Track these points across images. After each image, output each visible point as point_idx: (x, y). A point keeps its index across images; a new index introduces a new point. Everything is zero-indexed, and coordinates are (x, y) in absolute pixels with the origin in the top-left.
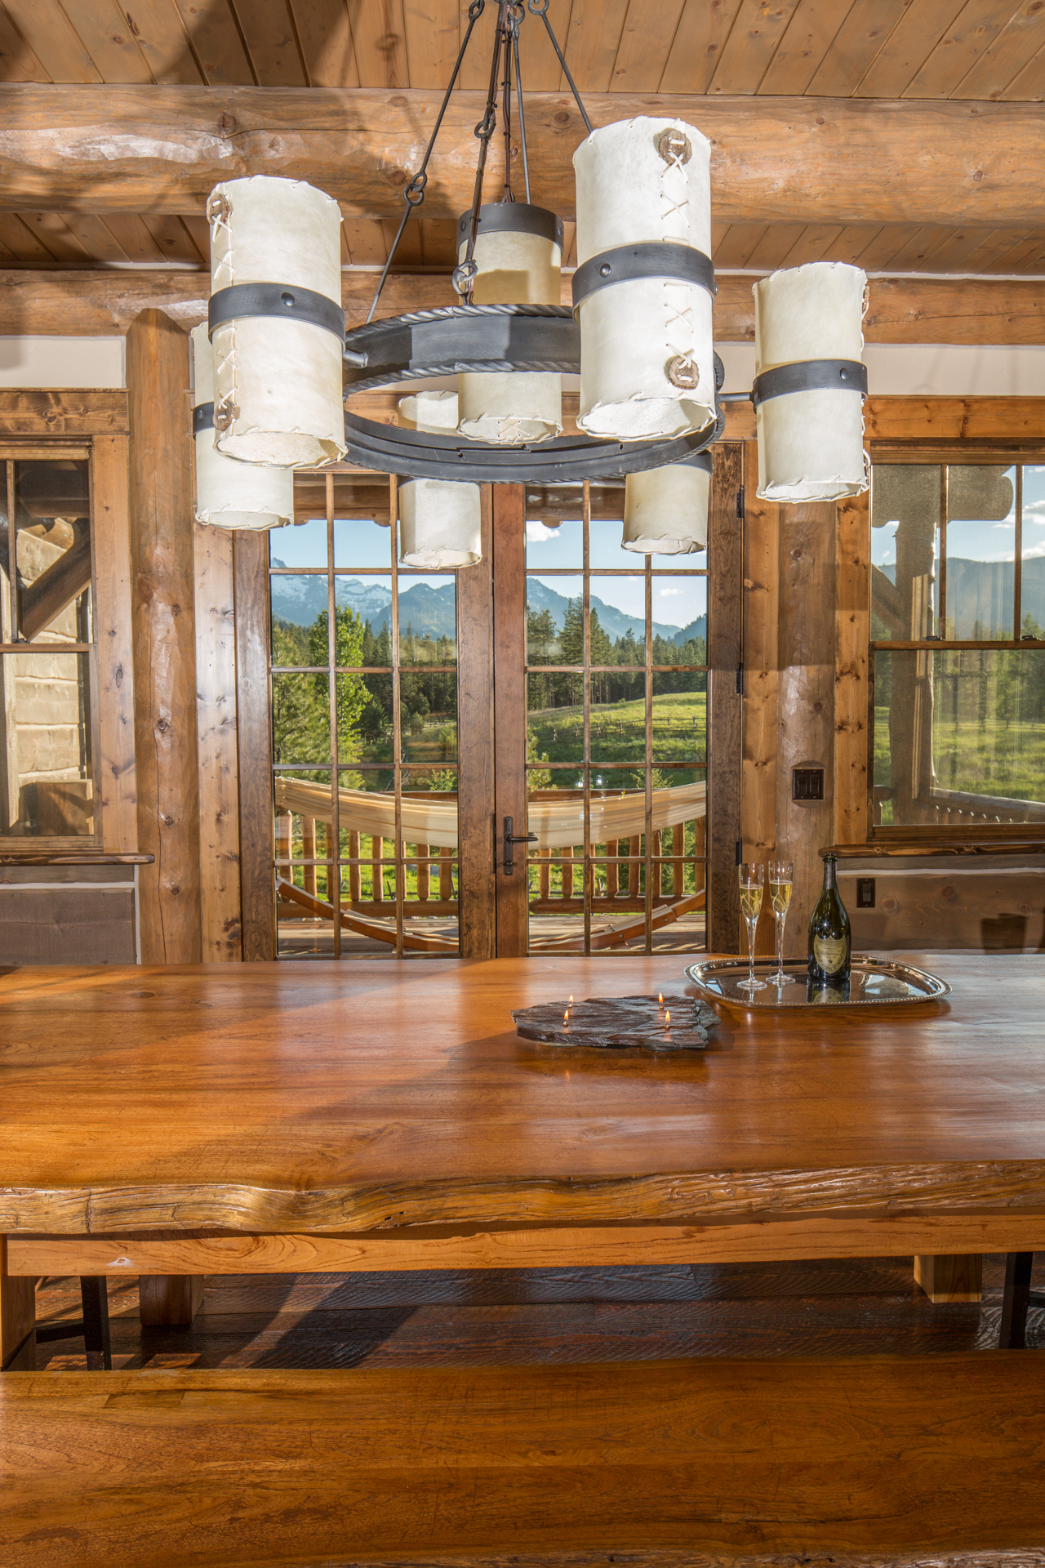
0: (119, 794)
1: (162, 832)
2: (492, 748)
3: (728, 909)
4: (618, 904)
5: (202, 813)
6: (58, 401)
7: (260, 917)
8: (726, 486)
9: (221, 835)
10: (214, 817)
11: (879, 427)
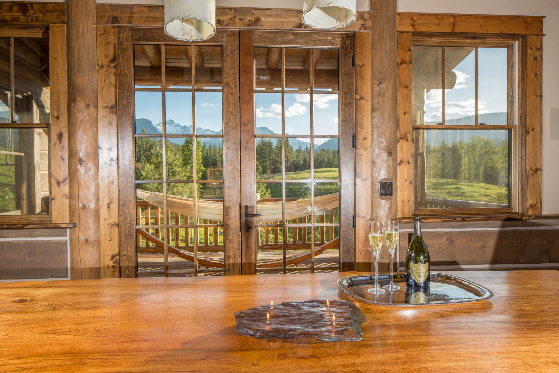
0: (60, 194)
1: (81, 213)
2: (240, 173)
3: (349, 247)
4: (297, 246)
5: (100, 203)
6: (32, 8)
7: (128, 253)
8: (347, 53)
9: (110, 214)
10: (106, 206)
11: (416, 27)
